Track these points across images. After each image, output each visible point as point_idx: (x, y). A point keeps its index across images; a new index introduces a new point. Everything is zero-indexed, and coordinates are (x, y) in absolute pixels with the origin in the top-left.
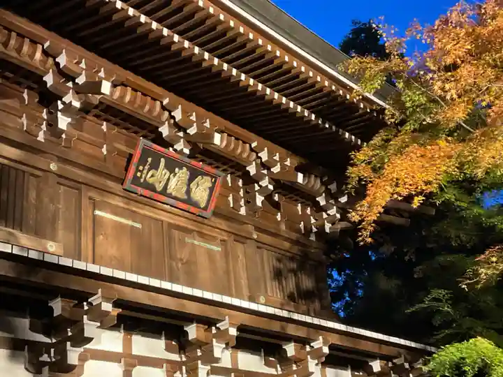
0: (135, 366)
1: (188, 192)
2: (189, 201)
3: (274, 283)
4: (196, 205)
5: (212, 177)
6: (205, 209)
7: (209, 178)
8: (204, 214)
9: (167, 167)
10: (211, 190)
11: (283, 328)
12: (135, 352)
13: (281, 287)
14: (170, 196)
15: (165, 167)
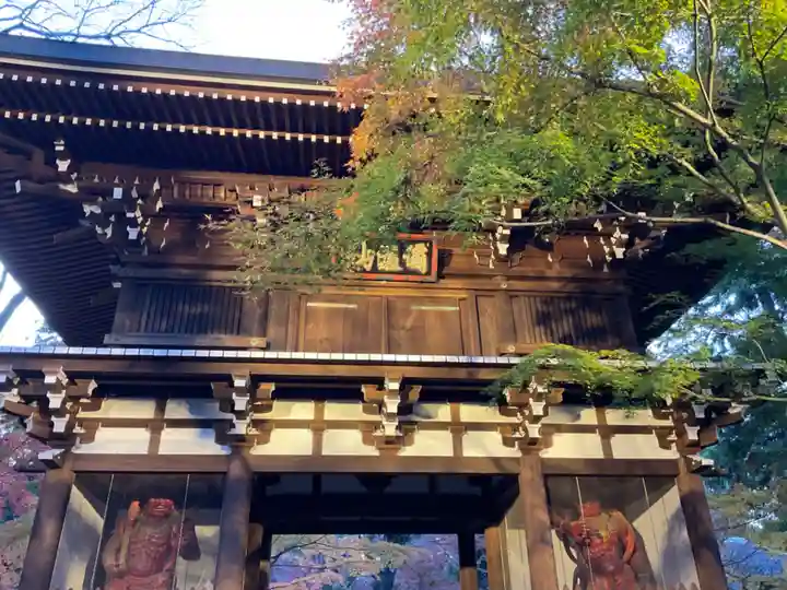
0: (323, 430)
1: (402, 263)
2: (406, 271)
3: (537, 329)
4: (415, 273)
5: (425, 242)
6: (428, 273)
7: (423, 245)
8: (428, 278)
9: (369, 246)
10: (429, 255)
11: (470, 373)
12: (326, 418)
13: (549, 332)
14: (383, 272)
15: (369, 247)
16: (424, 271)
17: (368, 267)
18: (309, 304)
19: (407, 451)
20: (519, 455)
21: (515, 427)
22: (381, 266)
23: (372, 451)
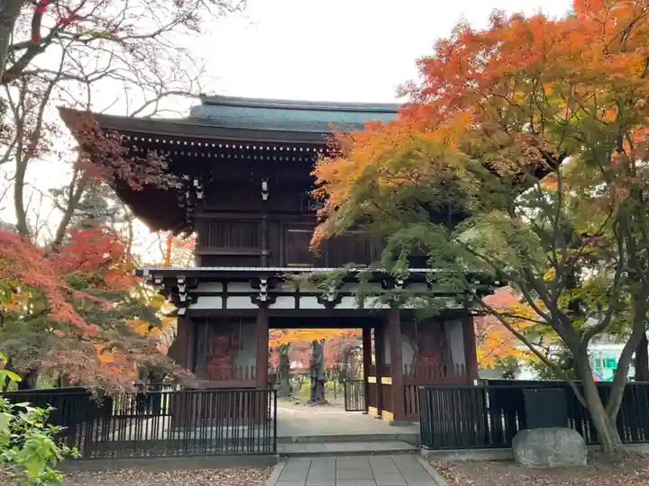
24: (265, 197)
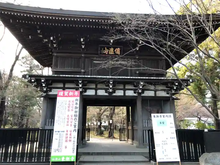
0: (97, 90)
1: (114, 52)
2: (115, 54)
4: (117, 55)
7: (119, 48)
10: (121, 50)
12: (98, 87)
15: (107, 49)
16: (119, 54)
17: (107, 53)
18: (94, 62)
19: (114, 94)
20: (137, 95)
21: (136, 90)
22: (110, 53)
23: (107, 94)
24: (83, 47)
